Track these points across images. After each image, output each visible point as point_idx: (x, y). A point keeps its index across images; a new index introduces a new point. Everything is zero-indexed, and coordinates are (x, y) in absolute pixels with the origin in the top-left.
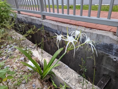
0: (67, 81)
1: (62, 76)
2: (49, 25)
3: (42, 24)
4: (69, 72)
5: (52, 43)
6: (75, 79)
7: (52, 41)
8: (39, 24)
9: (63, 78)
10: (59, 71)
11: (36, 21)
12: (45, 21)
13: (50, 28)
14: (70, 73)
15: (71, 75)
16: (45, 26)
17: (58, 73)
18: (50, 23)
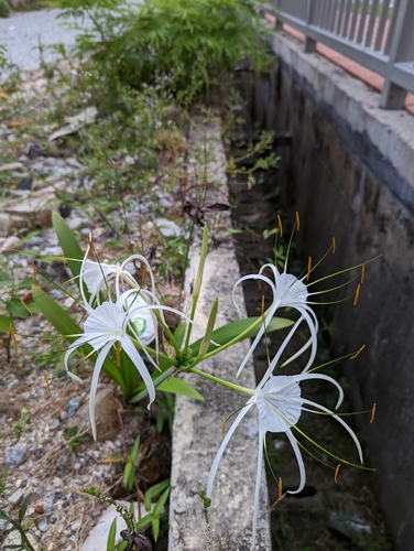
0: (180, 500)
1: (185, 458)
2: (395, 148)
3: (365, 132)
4: (232, 464)
5: (374, 251)
6: (226, 524)
7: (375, 243)
8: (354, 128)
9: (184, 469)
10: (202, 422)
11: (351, 106)
12: (382, 121)
13: (393, 169)
14: (236, 473)
15: (226, 491)
16: (376, 148)
17: (185, 427)
18: (400, 140)
